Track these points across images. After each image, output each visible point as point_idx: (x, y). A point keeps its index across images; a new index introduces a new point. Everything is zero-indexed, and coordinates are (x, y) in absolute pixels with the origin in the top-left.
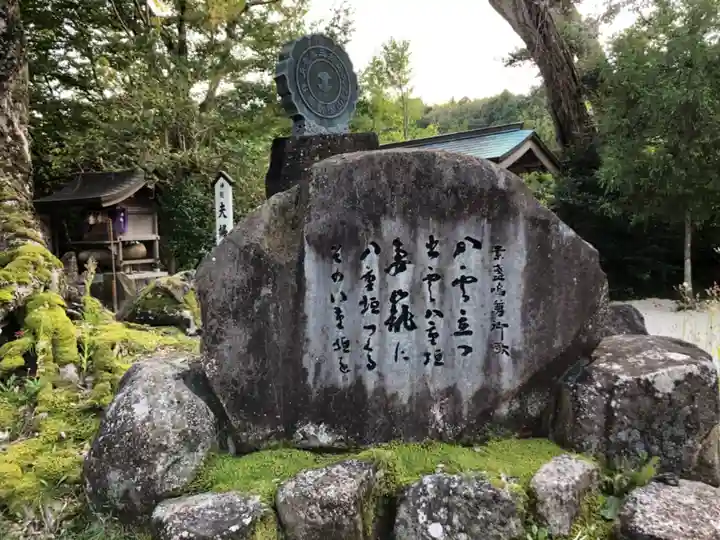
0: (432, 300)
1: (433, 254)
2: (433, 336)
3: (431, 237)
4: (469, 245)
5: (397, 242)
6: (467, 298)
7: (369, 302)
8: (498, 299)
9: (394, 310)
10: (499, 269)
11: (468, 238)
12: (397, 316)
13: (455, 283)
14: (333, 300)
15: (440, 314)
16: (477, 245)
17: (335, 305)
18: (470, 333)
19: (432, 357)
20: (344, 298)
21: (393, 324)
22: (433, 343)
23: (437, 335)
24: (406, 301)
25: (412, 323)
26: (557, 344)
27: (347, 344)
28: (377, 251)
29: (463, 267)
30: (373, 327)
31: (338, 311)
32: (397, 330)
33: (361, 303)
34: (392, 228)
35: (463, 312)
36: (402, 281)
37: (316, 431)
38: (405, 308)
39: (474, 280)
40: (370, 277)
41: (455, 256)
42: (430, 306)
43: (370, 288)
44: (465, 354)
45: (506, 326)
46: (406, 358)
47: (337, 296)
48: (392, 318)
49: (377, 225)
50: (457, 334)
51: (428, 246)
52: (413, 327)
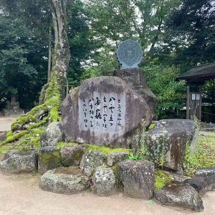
0: (105, 112)
1: (105, 101)
2: (105, 120)
3: (104, 97)
4: (112, 99)
5: (97, 98)
6: (112, 112)
7: (92, 111)
8: (120, 113)
9: (97, 114)
10: (119, 105)
11: (112, 98)
12: (98, 115)
13: (110, 108)
14: (84, 111)
15: (106, 115)
16: (114, 99)
17: (85, 111)
18: (112, 120)
19: (104, 125)
20: (86, 110)
21: (97, 117)
22: (105, 122)
23: (106, 120)
24: (99, 112)
25: (101, 117)
26: (133, 125)
27: (87, 120)
28: (93, 100)
29: (111, 105)
30: (92, 117)
31: (85, 113)
32: (98, 118)
33: (90, 112)
34: (96, 95)
35: (111, 115)
36: (99, 107)
37: (81, 139)
38: (99, 113)
39: (114, 108)
40: (91, 106)
41: (109, 102)
42: (104, 113)
43: (92, 108)
44: (111, 125)
45: (121, 119)
46: (99, 125)
47: (85, 110)
48: (97, 115)
49: (93, 94)
50: (110, 120)
51: (104, 99)
52: (101, 118)
